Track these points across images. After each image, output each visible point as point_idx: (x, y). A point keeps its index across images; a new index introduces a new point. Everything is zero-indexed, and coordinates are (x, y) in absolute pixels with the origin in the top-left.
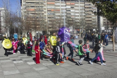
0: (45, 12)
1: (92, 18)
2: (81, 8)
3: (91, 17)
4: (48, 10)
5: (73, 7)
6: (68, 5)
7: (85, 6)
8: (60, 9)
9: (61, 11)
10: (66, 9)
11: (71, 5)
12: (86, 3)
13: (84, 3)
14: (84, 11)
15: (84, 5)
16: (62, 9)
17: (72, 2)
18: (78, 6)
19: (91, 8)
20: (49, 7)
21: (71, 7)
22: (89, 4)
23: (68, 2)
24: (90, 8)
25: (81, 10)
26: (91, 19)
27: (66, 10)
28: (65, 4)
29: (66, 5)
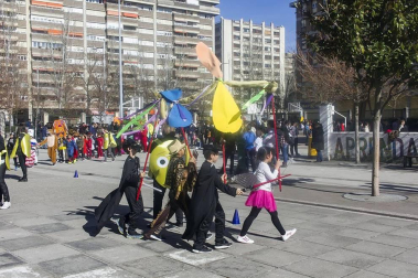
0: (23, 38)
1: (199, 73)
2: (162, 33)
3: (196, 68)
4: (32, 30)
5: (134, 28)
6: (115, 19)
7: (173, 27)
8: (81, 29)
9: (86, 39)
10: (106, 31)
11: (125, 21)
12: (178, 16)
13: (173, 15)
14: (170, 45)
15: (170, 23)
16: (92, 32)
17: (129, 9)
18: (149, 26)
19: (195, 35)
20: (38, 18)
21: (125, 27)
22: (190, 23)
23: (113, 7)
24: (192, 35)
25: (160, 38)
26: (194, 76)
27: (107, 37)
28: (103, 14)
29: (106, 18)
